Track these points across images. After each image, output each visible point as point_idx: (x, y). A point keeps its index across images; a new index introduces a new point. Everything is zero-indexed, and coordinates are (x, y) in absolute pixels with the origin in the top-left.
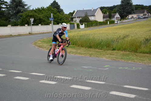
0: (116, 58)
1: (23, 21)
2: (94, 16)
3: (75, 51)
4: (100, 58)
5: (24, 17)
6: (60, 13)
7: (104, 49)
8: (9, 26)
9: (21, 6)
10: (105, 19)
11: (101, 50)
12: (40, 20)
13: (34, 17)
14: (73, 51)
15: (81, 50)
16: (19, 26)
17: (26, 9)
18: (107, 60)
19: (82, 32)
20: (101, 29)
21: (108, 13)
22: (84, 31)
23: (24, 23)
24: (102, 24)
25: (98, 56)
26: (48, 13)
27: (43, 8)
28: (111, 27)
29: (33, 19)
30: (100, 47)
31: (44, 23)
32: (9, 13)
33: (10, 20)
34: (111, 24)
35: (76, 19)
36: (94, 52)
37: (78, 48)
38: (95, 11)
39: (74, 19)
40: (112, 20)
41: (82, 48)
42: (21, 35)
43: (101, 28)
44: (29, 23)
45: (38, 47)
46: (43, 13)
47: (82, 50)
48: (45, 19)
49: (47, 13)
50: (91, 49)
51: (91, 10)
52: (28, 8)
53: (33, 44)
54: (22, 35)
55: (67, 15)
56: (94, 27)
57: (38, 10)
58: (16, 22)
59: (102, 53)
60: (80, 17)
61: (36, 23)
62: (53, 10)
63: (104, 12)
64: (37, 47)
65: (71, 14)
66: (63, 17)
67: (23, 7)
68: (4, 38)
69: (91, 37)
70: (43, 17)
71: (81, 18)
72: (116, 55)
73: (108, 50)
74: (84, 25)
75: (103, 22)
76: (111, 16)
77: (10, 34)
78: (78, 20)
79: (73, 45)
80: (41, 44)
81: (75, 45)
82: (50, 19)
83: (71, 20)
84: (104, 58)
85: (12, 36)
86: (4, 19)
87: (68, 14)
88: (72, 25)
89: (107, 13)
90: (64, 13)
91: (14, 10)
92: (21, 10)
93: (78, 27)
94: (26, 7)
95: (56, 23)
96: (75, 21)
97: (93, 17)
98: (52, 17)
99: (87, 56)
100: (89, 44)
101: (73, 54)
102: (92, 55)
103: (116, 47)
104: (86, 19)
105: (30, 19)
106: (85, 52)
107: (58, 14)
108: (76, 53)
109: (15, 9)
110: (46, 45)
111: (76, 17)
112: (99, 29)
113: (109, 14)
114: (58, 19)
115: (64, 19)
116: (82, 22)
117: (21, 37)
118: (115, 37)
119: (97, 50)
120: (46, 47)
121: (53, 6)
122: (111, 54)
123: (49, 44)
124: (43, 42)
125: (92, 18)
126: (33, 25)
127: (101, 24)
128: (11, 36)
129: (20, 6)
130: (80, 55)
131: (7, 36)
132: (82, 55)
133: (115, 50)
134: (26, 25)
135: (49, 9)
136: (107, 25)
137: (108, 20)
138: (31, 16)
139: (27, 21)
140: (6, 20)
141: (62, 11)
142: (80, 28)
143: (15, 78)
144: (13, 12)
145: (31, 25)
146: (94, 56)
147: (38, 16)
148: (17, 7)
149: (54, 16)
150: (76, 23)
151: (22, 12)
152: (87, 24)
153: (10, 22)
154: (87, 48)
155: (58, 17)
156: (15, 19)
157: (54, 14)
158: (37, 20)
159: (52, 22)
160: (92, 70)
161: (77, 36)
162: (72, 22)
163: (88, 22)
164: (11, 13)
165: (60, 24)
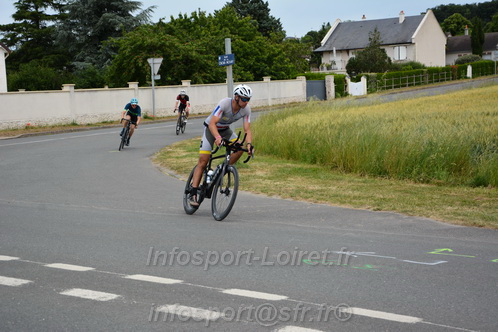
0: (484, 218)
1: (120, 69)
2: (407, 43)
3: (317, 187)
4: (417, 217)
5: (127, 52)
6: (267, 35)
7: (436, 181)
8: (66, 87)
9: (116, 9)
10: (455, 58)
11: (423, 185)
12: (186, 64)
13: (163, 51)
14: (311, 188)
15: (341, 183)
16: (106, 88)
17: (136, 20)
18: (448, 224)
19: (353, 111)
20: (434, 98)
21: (467, 33)
22: (364, 105)
23: (125, 74)
24: (443, 76)
25: (409, 208)
26: (221, 37)
27: (202, 14)
28: (481, 90)
29: (159, 61)
30: (419, 173)
31: (204, 74)
32: (70, 38)
33: (75, 63)
34: (482, 78)
35: (332, 59)
36: (395, 191)
37: (332, 174)
38: (412, 22)
39: (325, 60)
40: (486, 58)
41: (347, 177)
42: (112, 122)
43: (436, 95)
44: (143, 80)
45: (172, 172)
46: (199, 38)
47: (347, 184)
48: (208, 59)
49: (216, 34)
50: (385, 181)
51: (398, 19)
52: (143, 15)
53: (155, 157)
55: (297, 41)
56: (407, 88)
57: (182, 23)
58: (95, 74)
59: (428, 195)
60: (348, 51)
61: (172, 77)
62: (242, 25)
63: (452, 26)
64: (167, 172)
65: (315, 37)
66: (280, 52)
67: (125, 14)
68: (47, 134)
69: (385, 130)
70: (201, 53)
71: (352, 55)
72: (485, 207)
73: (454, 185)
74: (364, 80)
75: (447, 69)
76: (482, 41)
77: (70, 121)
78: (340, 63)
79: (314, 161)
80: (185, 160)
81: (322, 161)
82: (222, 60)
83: (311, 63)
84: (432, 219)
85: (76, 128)
86: (51, 59)
87: (302, 38)
88: (317, 84)
89: (463, 31)
90: (283, 34)
91: (89, 25)
92: (116, 24)
93: (341, 89)
94: (134, 14)
95: (249, 74)
96: (329, 68)
97: (402, 49)
98: (229, 51)
99: (363, 209)
100: (378, 159)
101: (306, 198)
102: (385, 206)
103: (488, 173)
104: (373, 59)
105: (150, 61)
106: (357, 193)
107: (260, 37)
108: (322, 195)
109: (94, 20)
111: (331, 51)
112: (424, 99)
113: (473, 34)
114: (258, 60)
115: (282, 60)
116: (355, 69)
117: (113, 132)
118: (487, 129)
119: (409, 184)
121: (242, 8)
122: (464, 203)
125: (398, 55)
126: (159, 83)
127: (436, 76)
128: (74, 127)
129: (112, 9)
130: (337, 205)
131: (57, 129)
132: (343, 206)
133: (486, 186)
134: (133, 85)
135: (222, 17)
136: (461, 81)
137: (468, 61)
138: (153, 50)
139: (138, 68)
140: (58, 64)
141: (276, 25)
142: (347, 94)
143: (64, 293)
144: (85, 34)
145: (153, 83)
146: (394, 209)
147: (181, 46)
148: (99, 14)
149: (242, 46)
150: (331, 74)
151: (120, 31)
152: (378, 78)
153: (72, 71)
154: (367, 177)
155: (260, 50)
156: (91, 61)
157: (245, 40)
158: (176, 65)
159: (229, 71)
160: (375, 266)
161: (332, 127)
162: (314, 71)
163: (380, 71)
164: (78, 38)
165: (267, 79)
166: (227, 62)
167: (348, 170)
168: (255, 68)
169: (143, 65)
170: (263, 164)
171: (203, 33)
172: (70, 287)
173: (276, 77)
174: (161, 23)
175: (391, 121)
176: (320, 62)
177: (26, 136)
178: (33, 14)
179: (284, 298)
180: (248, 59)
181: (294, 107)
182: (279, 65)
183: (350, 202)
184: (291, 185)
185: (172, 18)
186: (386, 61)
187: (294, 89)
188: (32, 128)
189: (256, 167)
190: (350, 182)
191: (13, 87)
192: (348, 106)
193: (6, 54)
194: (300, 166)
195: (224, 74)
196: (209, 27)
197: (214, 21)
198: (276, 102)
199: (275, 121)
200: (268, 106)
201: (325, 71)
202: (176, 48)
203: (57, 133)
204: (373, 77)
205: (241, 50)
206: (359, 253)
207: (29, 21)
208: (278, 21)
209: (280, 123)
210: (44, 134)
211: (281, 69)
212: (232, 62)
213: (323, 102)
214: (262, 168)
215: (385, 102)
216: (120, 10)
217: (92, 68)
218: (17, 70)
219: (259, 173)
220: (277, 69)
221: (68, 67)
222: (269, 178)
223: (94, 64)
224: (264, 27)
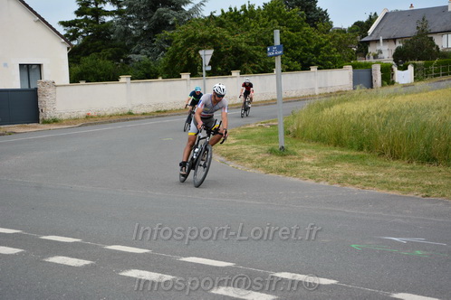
1: (173, 61)
3: (364, 174)
5: (180, 45)
6: (315, 26)
8: (123, 79)
9: (170, 4)
12: (235, 55)
13: (214, 43)
14: (358, 174)
15: (389, 170)
16: (160, 79)
17: (188, 14)
19: (399, 99)
22: (411, 93)
23: (178, 66)
26: (269, 29)
27: (251, 7)
29: (210, 52)
31: (253, 65)
32: (127, 33)
33: (131, 56)
35: (378, 48)
36: (444, 178)
37: (380, 161)
39: (372, 49)
41: (395, 163)
42: (165, 111)
44: (194, 70)
45: (222, 159)
46: (248, 30)
47: (395, 171)
48: (257, 50)
49: (265, 26)
50: (433, 168)
51: (446, 7)
52: (195, 9)
54: (171, 111)
55: (343, 31)
57: (232, 16)
58: (149, 65)
60: (394, 40)
61: (222, 68)
62: (290, 16)
65: (362, 27)
66: (327, 42)
67: (178, 8)
68: (106, 122)
69: (434, 118)
70: (250, 44)
71: (399, 44)
74: (411, 68)
77: (127, 112)
78: (387, 52)
79: (361, 148)
80: (234, 147)
81: (369, 149)
82: (271, 51)
83: (357, 52)
85: (132, 117)
86: (109, 52)
87: (349, 29)
88: (364, 72)
90: (330, 25)
91: (145, 19)
92: (169, 18)
93: (388, 78)
94: (187, 8)
95: (296, 64)
98: (277, 42)
99: (412, 195)
100: (426, 146)
101: (354, 184)
102: (434, 193)
104: (421, 47)
105: (201, 52)
106: (404, 180)
107: (307, 28)
108: (369, 182)
109: (149, 15)
110: (254, 150)
111: (378, 41)
114: (305, 50)
115: (329, 50)
116: (401, 58)
117: (167, 120)
120: (252, 157)
123: (266, 148)
124: (245, 137)
125: (446, 43)
126: (210, 74)
128: (129, 116)
129: (165, 3)
130: (385, 192)
131: (114, 118)
132: (391, 193)
134: (185, 76)
135: (271, 9)
138: (204, 42)
139: (190, 60)
140: (116, 57)
141: (323, 16)
142: (393, 83)
143: (123, 274)
144: (141, 28)
145: (204, 73)
146: (443, 196)
147: (231, 38)
148: (154, 9)
149: (290, 37)
150: (377, 63)
151: (173, 25)
152: (426, 66)
153: (128, 64)
154: (414, 164)
155: (307, 41)
156: (146, 53)
157: (293, 31)
158: (226, 57)
159: (278, 61)
160: (425, 253)
161: (379, 115)
162: (361, 61)
163: (428, 60)
164: (134, 32)
165: (314, 69)
166: (276, 53)
167: (395, 157)
168: (302, 58)
169: (195, 56)
170: (310, 151)
171: (252, 25)
172: (129, 268)
173: (323, 66)
174: (212, 17)
175: (439, 109)
176: (367, 52)
177: (86, 125)
178: (93, 10)
179: (333, 282)
180: (295, 49)
181: (340, 95)
182: (326, 55)
183: (398, 189)
184: (339, 171)
185: (222, 11)
186: (434, 49)
187: (341, 78)
188: (92, 117)
189: (303, 154)
190: (397, 168)
191: (75, 78)
192: (396, 95)
193: (68, 49)
194: (347, 153)
195: (273, 65)
196: (258, 19)
197: (262, 14)
198: (323, 91)
199: (323, 110)
200: (315, 95)
201: (372, 60)
202: (226, 40)
203: (114, 122)
204: (420, 65)
205: (289, 41)
206: (408, 239)
207: (89, 17)
208: (325, 12)
209: (326, 112)
210: (102, 123)
211: (328, 59)
212: (280, 52)
213: (370, 90)
214: (309, 155)
215: (432, 90)
216: (173, 4)
217: (147, 60)
218: (78, 63)
219: (307, 160)
220: (324, 59)
221: (124, 59)
222: (317, 165)
223: (149, 56)
224: (312, 18)
